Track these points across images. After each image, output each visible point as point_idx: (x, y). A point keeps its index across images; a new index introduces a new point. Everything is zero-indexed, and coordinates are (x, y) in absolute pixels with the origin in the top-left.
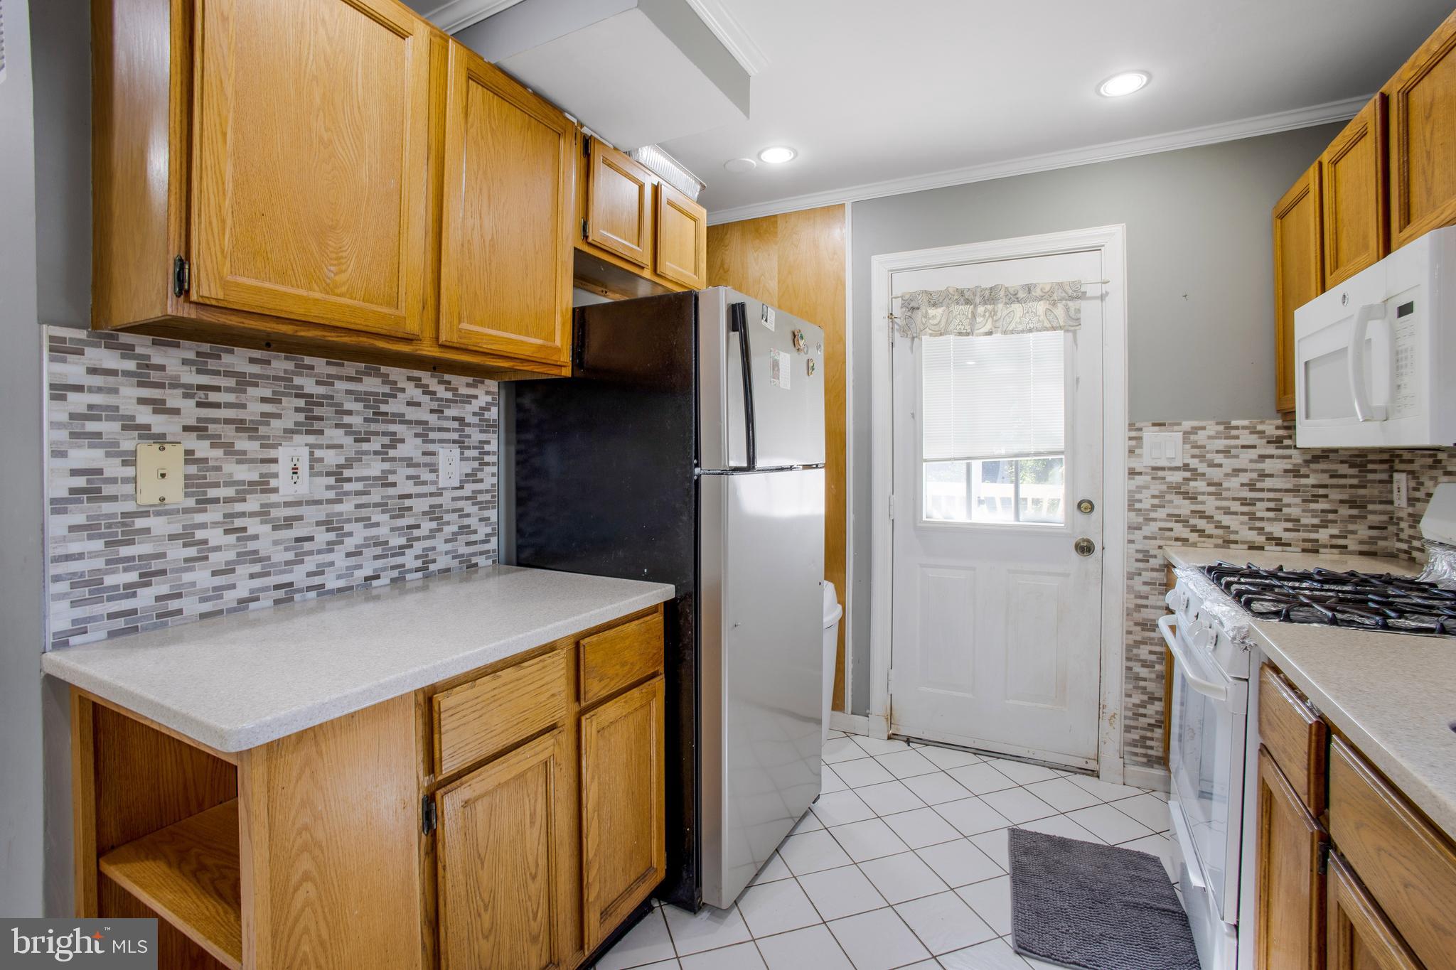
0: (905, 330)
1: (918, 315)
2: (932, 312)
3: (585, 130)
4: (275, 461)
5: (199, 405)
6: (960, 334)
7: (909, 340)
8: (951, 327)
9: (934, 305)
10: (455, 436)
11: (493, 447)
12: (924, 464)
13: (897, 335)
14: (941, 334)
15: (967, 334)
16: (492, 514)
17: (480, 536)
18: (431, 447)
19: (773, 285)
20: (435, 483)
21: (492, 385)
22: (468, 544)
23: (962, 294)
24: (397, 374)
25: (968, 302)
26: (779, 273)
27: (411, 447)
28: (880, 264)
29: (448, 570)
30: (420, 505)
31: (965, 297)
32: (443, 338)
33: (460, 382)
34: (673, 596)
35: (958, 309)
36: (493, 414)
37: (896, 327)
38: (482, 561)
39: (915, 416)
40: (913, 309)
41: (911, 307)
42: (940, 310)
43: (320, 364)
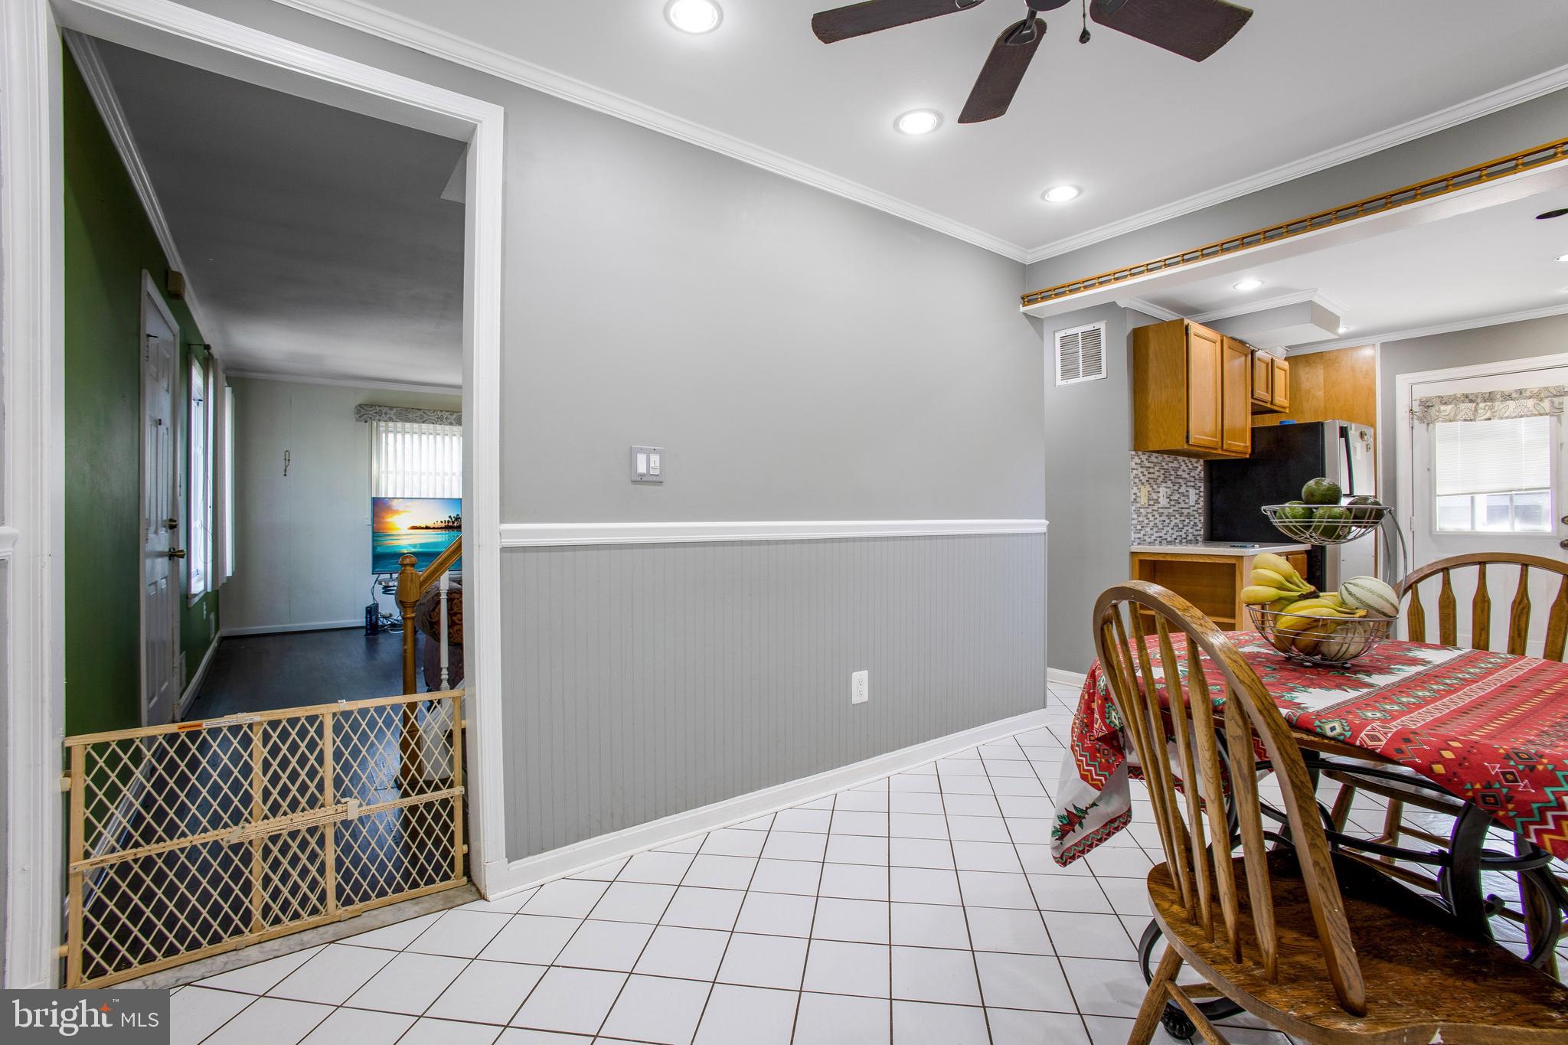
0: (1421, 420)
1: (1433, 411)
2: (1443, 408)
3: (1252, 348)
4: (1159, 492)
5: (1149, 473)
6: (1465, 420)
7: (1425, 425)
8: (1458, 417)
9: (1445, 404)
10: (1192, 484)
11: (1202, 489)
12: (1437, 498)
13: (1416, 422)
14: (1450, 421)
15: (1471, 420)
16: (1202, 518)
17: (1198, 528)
18: (1188, 489)
19: (1320, 394)
20: (1188, 503)
21: (1201, 461)
22: (1197, 530)
23: (1467, 396)
24: (1180, 458)
25: (1471, 401)
26: (1324, 386)
27: (1183, 490)
28: (1403, 381)
29: (1191, 540)
30: (1185, 512)
31: (1468, 398)
32: (1224, 448)
33: (1194, 460)
34: (1310, 549)
35: (1462, 406)
36: (1202, 475)
37: (1415, 417)
38: (1198, 538)
39: (1430, 470)
40: (1429, 406)
41: (1427, 405)
42: (1449, 407)
43: (1165, 456)
